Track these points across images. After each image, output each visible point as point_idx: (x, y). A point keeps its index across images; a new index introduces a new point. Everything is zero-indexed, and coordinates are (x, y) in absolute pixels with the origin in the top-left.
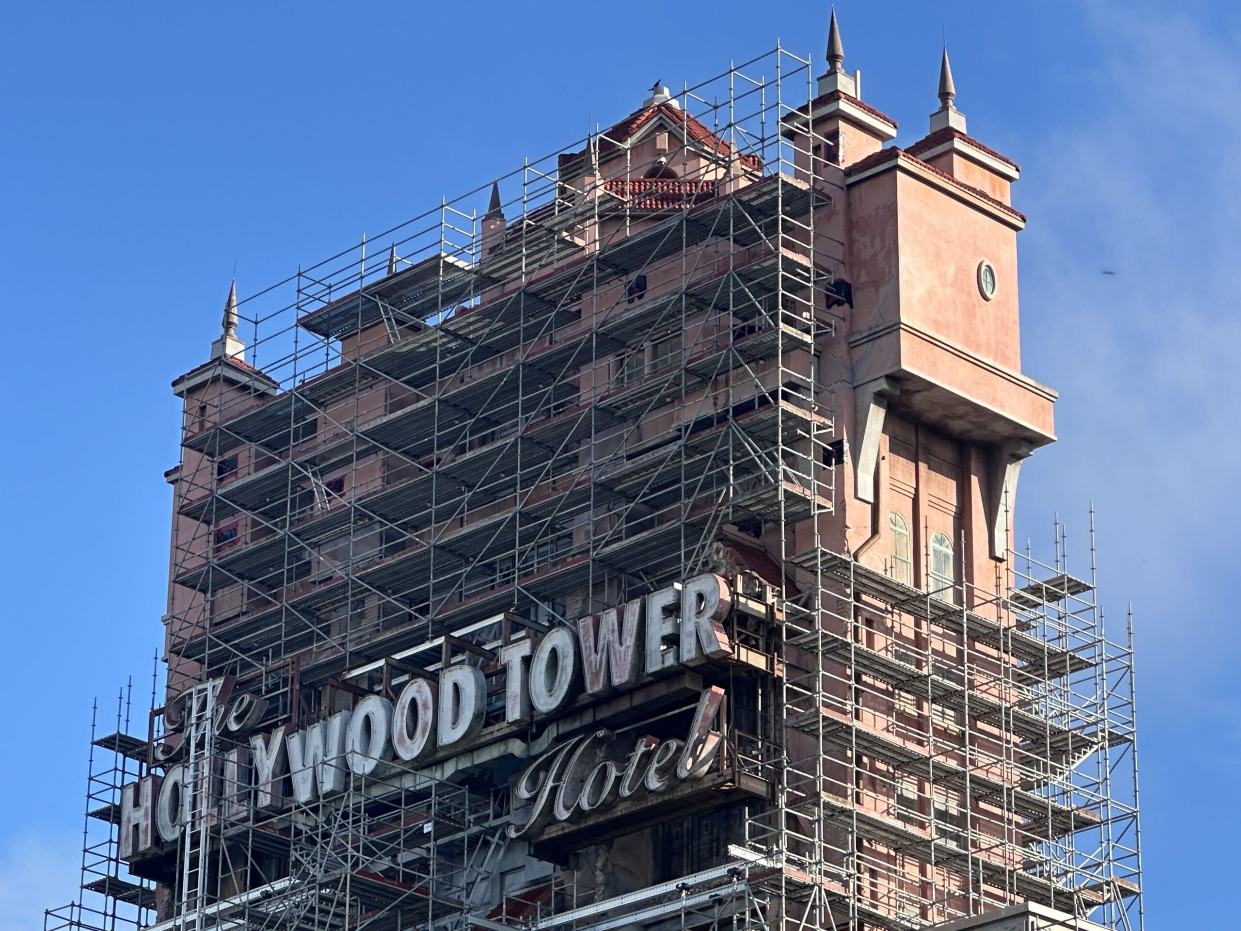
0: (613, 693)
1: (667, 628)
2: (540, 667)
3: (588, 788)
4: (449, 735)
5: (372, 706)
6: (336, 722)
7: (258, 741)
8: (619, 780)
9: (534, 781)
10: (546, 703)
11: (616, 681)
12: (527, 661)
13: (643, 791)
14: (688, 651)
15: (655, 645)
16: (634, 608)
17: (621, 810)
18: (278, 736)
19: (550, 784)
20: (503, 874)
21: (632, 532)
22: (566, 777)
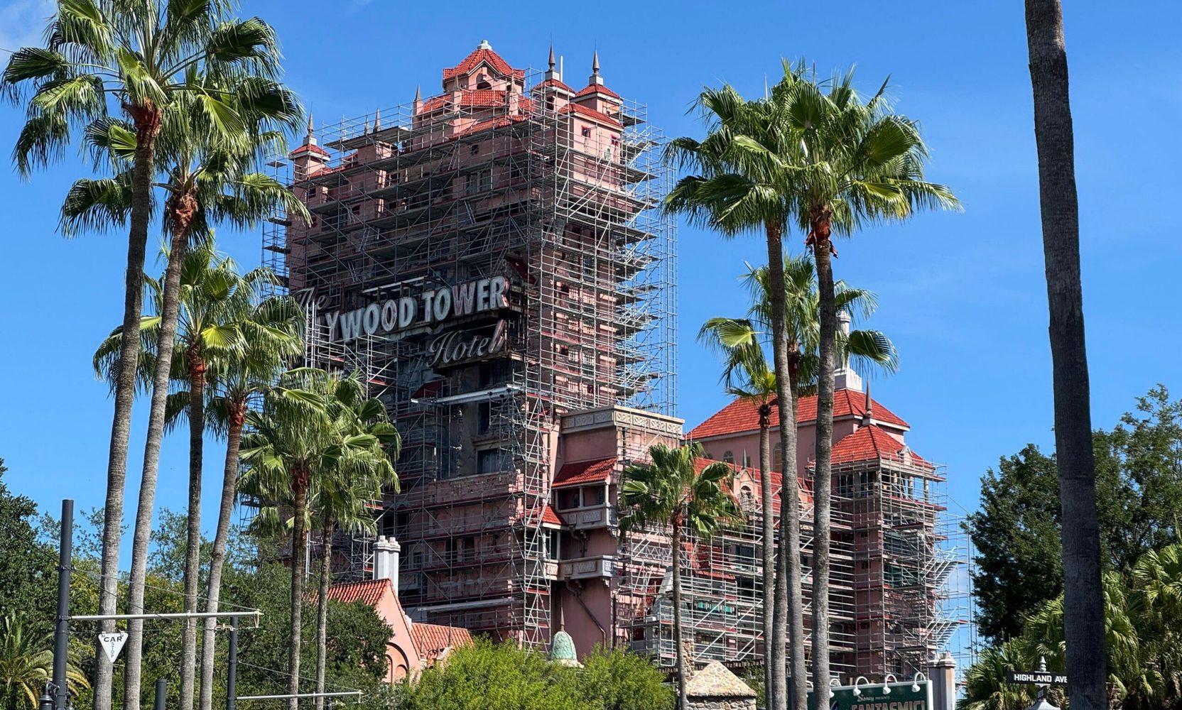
0: (464, 316)
1: (485, 295)
2: (438, 302)
3: (455, 352)
4: (403, 324)
5: (373, 307)
6: (359, 312)
7: (328, 316)
8: (467, 351)
9: (435, 345)
10: (441, 317)
11: (466, 312)
12: (433, 300)
13: (476, 356)
14: (493, 306)
15: (480, 301)
16: (473, 285)
17: (467, 361)
18: (337, 314)
19: (441, 348)
20: (422, 371)
21: (472, 252)
22: (448, 346)
